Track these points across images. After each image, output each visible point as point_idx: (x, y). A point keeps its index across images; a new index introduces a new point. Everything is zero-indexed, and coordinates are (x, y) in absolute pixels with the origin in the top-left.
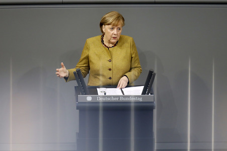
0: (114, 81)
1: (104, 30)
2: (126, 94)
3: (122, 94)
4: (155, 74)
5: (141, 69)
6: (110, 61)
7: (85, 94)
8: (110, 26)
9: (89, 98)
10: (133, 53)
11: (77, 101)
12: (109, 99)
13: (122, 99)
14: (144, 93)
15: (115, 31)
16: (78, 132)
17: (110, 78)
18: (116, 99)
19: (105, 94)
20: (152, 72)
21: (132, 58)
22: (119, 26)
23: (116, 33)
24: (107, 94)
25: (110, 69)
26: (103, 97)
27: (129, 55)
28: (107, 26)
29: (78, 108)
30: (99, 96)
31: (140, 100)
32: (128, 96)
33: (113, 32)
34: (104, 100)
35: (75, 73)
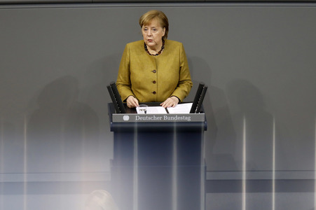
0: (158, 96)
2: (171, 111)
3: (166, 113)
4: (206, 89)
5: (191, 82)
6: (154, 72)
7: (121, 113)
9: (126, 118)
10: (182, 62)
11: (112, 121)
12: (150, 119)
13: (166, 119)
14: (193, 111)
16: (112, 158)
17: (154, 93)
18: (159, 119)
19: (145, 112)
20: (203, 86)
21: (180, 67)
24: (147, 113)
25: (154, 82)
26: (141, 116)
27: (177, 64)
29: (113, 129)
30: (138, 115)
31: (189, 119)
32: (174, 115)
34: (145, 119)
35: (108, 88)
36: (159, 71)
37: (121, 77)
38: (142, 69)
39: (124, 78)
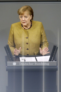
2: (38, 61)
3: (36, 61)
4: (57, 48)
6: (27, 38)
7: (12, 61)
9: (14, 64)
11: (7, 65)
12: (27, 64)
13: (36, 64)
14: (50, 60)
16: (7, 85)
17: (28, 49)
18: (32, 64)
19: (25, 61)
20: (56, 46)
21: (41, 35)
24: (26, 61)
25: (27, 43)
27: (39, 33)
29: (7, 70)
30: (21, 62)
31: (48, 64)
32: (40, 62)
34: (24, 64)
35: (5, 47)
37: (9, 42)
38: (20, 37)
39: (11, 42)
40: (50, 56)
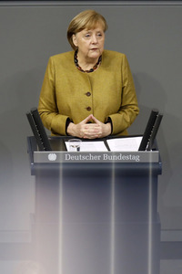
1: (75, 43)
2: (113, 149)
4: (161, 117)
6: (88, 94)
8: (84, 32)
9: (52, 157)
10: (126, 80)
11: (33, 162)
12: (85, 158)
13: (106, 158)
14: (142, 147)
15: (94, 38)
18: (97, 158)
19: (78, 149)
21: (123, 88)
22: (98, 30)
23: (95, 41)
24: (81, 150)
25: (88, 109)
26: (72, 154)
28: (79, 34)
29: (33, 173)
30: (69, 153)
31: (137, 159)
32: (117, 154)
33: (90, 41)
34: (77, 159)
35: (28, 116)
36: (95, 94)
38: (72, 91)
40: (141, 138)
